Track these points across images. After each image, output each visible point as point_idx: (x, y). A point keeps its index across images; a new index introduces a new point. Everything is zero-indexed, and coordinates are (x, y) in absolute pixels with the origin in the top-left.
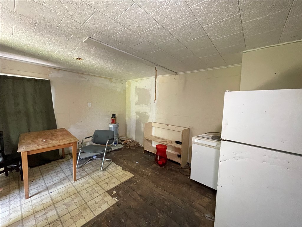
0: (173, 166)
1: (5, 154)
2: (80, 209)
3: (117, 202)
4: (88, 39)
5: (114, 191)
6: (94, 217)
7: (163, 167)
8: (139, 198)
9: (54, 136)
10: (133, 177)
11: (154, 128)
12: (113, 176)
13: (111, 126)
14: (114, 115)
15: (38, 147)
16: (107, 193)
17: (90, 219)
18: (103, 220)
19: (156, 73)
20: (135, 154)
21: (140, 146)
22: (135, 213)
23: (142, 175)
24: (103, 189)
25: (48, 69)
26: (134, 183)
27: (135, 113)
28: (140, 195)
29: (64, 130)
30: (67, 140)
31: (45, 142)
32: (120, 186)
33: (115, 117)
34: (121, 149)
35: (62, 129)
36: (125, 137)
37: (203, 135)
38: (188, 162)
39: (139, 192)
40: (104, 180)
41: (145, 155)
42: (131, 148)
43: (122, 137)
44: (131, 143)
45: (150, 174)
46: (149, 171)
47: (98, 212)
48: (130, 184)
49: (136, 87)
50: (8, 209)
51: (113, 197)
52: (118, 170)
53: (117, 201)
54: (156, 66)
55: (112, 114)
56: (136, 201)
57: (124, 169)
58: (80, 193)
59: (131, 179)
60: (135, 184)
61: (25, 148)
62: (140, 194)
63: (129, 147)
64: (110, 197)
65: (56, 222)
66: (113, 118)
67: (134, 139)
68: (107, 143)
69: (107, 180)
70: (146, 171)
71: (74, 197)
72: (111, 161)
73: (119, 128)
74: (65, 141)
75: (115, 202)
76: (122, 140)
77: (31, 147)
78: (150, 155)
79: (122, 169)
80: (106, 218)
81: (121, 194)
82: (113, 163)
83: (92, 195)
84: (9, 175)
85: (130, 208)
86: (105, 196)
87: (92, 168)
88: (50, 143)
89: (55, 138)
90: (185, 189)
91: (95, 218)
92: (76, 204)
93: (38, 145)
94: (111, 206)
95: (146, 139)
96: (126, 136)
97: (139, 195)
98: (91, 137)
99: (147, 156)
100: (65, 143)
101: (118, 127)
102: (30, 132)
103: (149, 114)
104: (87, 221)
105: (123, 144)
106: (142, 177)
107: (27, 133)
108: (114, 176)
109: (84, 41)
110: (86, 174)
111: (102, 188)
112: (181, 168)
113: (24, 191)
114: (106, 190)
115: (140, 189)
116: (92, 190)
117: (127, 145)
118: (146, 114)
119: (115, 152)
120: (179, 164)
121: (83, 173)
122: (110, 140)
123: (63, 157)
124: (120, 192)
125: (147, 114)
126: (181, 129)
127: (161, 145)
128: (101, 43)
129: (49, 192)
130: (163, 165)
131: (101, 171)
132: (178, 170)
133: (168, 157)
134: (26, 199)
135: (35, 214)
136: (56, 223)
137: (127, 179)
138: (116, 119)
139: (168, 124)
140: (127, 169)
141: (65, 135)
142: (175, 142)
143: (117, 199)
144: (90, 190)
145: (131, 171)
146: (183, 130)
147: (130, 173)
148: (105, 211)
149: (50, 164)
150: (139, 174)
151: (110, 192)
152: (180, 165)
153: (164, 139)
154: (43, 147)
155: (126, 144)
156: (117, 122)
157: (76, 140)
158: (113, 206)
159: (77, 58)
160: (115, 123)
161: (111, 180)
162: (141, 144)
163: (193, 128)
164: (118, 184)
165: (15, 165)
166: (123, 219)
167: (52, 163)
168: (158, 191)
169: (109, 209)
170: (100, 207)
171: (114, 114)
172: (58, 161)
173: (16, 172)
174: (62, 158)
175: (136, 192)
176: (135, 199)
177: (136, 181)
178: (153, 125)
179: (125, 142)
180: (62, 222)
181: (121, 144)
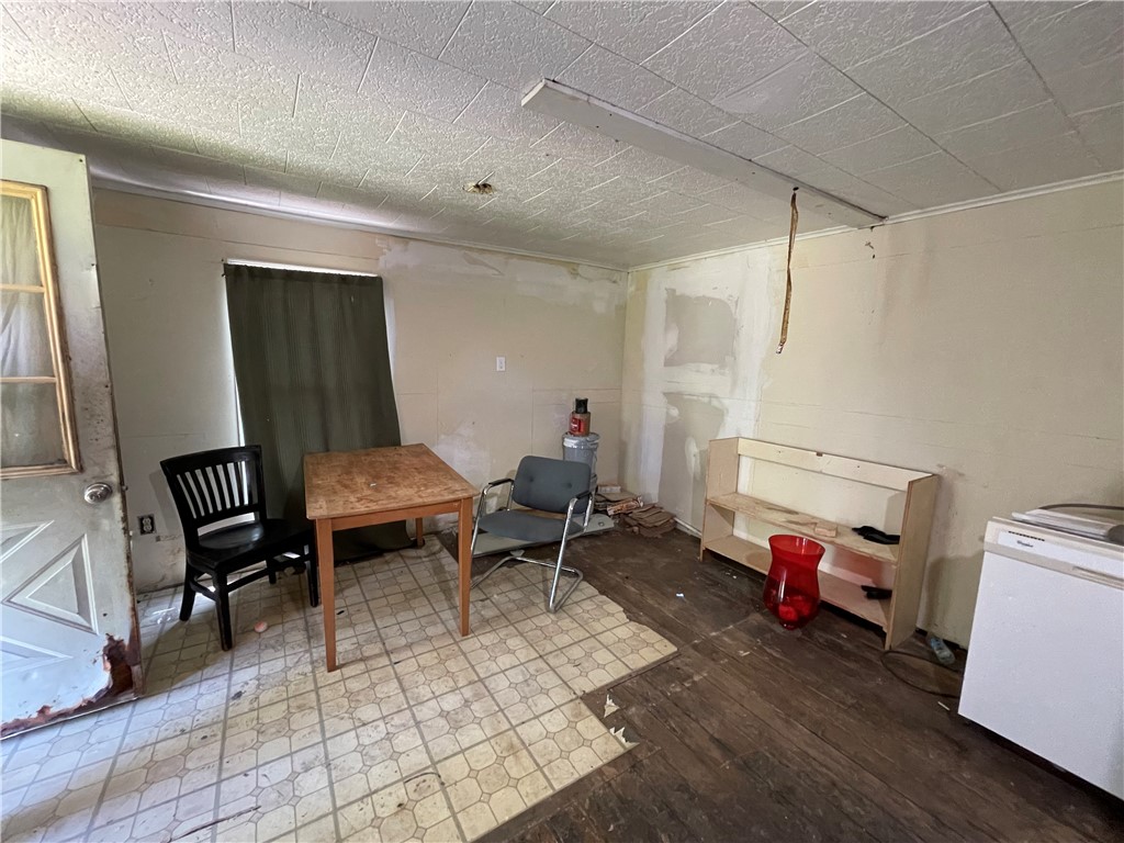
0: (843, 635)
1: (268, 517)
2: (496, 747)
3: (629, 752)
4: (545, 86)
5: (609, 702)
6: (550, 792)
7: (798, 633)
8: (716, 753)
9: (398, 469)
10: (676, 656)
11: (745, 464)
12: (593, 636)
13: (571, 443)
14: (582, 405)
15: (361, 508)
16: (583, 707)
17: (536, 794)
18: (585, 814)
19: (794, 221)
20: (667, 560)
21: (679, 527)
22: (711, 818)
23: (710, 651)
24: (565, 683)
25: (377, 241)
26: (685, 680)
27: (664, 399)
28: (717, 740)
29: (421, 451)
30: (443, 487)
31: (376, 489)
32: (628, 684)
33: (586, 411)
34: (607, 532)
35: (417, 445)
36: (617, 489)
37: (1034, 514)
38: (919, 625)
39: (713, 726)
40: (564, 650)
41: (708, 570)
42: (645, 533)
43: (608, 489)
44: (644, 516)
45: (743, 653)
46: (735, 640)
47: (563, 777)
48: (669, 682)
49: (671, 292)
50: (285, 696)
51: (609, 728)
52: (609, 614)
53: (629, 745)
54: (796, 189)
55: (577, 400)
56: (703, 762)
57: (632, 617)
58: (487, 684)
59: (665, 661)
60: (688, 688)
61: (324, 505)
62: (716, 736)
63: (636, 529)
64: (595, 722)
65: (424, 777)
66: (578, 416)
67: (655, 500)
68: (571, 508)
69: (576, 652)
70: (726, 639)
71: (471, 694)
72: (576, 575)
73: (597, 453)
74: (436, 490)
75: (621, 751)
76: (608, 501)
77: (341, 503)
78: (727, 569)
79: (624, 616)
80: (596, 807)
81: (637, 721)
82: (585, 585)
83: (530, 700)
84: (278, 581)
85: (684, 787)
86: (579, 715)
87: (516, 595)
88: (393, 494)
89: (405, 478)
90: (934, 759)
91: (553, 796)
92: (479, 724)
93: (360, 500)
94: (609, 764)
95: (713, 505)
96: (621, 482)
97: (713, 739)
98: (509, 480)
99: (714, 571)
100: (439, 499)
101: (595, 449)
102: (328, 450)
103: (726, 402)
104: (530, 804)
105: (611, 513)
106: (713, 660)
107: (322, 454)
108: (600, 638)
109: (524, 102)
110: (497, 612)
111: (561, 678)
112: (887, 648)
113: (324, 642)
114: (580, 693)
115: (712, 714)
116: (526, 681)
117: (627, 519)
118: (710, 402)
119: (587, 543)
120: (878, 630)
121: (484, 607)
122: (579, 498)
123: (420, 542)
124: (633, 709)
125: (715, 403)
126: (902, 480)
127: (796, 537)
128: (593, 101)
129: (390, 660)
130: (800, 623)
131: (549, 611)
132: (873, 657)
133: (825, 594)
134: (329, 671)
135: (358, 730)
136: (424, 781)
137: (652, 661)
138: (588, 420)
139: (821, 450)
140: (643, 619)
141: (429, 467)
142: (855, 530)
143: (623, 736)
144: (521, 678)
145: (664, 627)
146: (911, 483)
147: (660, 637)
148: (588, 777)
149: (380, 560)
150: (695, 647)
151: (593, 700)
152: (883, 635)
153: (797, 513)
154: (374, 507)
155: (627, 515)
156: (591, 431)
157: (471, 492)
158: (613, 763)
159: (477, 186)
160: (587, 433)
161: (588, 655)
162: (688, 525)
163: (961, 475)
164: (619, 676)
165: (297, 553)
166: (664, 831)
167: (388, 557)
168: (796, 738)
169: (599, 771)
170: (565, 755)
171: (583, 398)
172: (404, 553)
173: (294, 574)
174: (415, 545)
175: (697, 721)
176: (700, 757)
177: (690, 677)
178: (743, 446)
179: (618, 507)
180: (443, 784)
181: (606, 512)
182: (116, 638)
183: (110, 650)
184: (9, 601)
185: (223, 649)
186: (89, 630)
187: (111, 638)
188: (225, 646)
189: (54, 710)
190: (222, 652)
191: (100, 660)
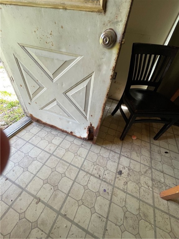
182: (93, 125)
183: (90, 128)
184: (65, 94)
185: (120, 139)
186: (86, 118)
187: (91, 125)
188: (121, 139)
189: (74, 134)
190: (119, 139)
191: (87, 129)
